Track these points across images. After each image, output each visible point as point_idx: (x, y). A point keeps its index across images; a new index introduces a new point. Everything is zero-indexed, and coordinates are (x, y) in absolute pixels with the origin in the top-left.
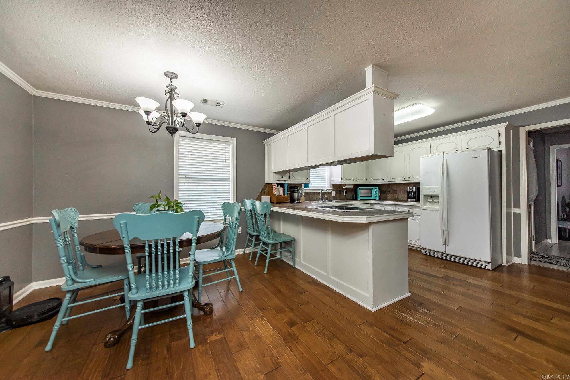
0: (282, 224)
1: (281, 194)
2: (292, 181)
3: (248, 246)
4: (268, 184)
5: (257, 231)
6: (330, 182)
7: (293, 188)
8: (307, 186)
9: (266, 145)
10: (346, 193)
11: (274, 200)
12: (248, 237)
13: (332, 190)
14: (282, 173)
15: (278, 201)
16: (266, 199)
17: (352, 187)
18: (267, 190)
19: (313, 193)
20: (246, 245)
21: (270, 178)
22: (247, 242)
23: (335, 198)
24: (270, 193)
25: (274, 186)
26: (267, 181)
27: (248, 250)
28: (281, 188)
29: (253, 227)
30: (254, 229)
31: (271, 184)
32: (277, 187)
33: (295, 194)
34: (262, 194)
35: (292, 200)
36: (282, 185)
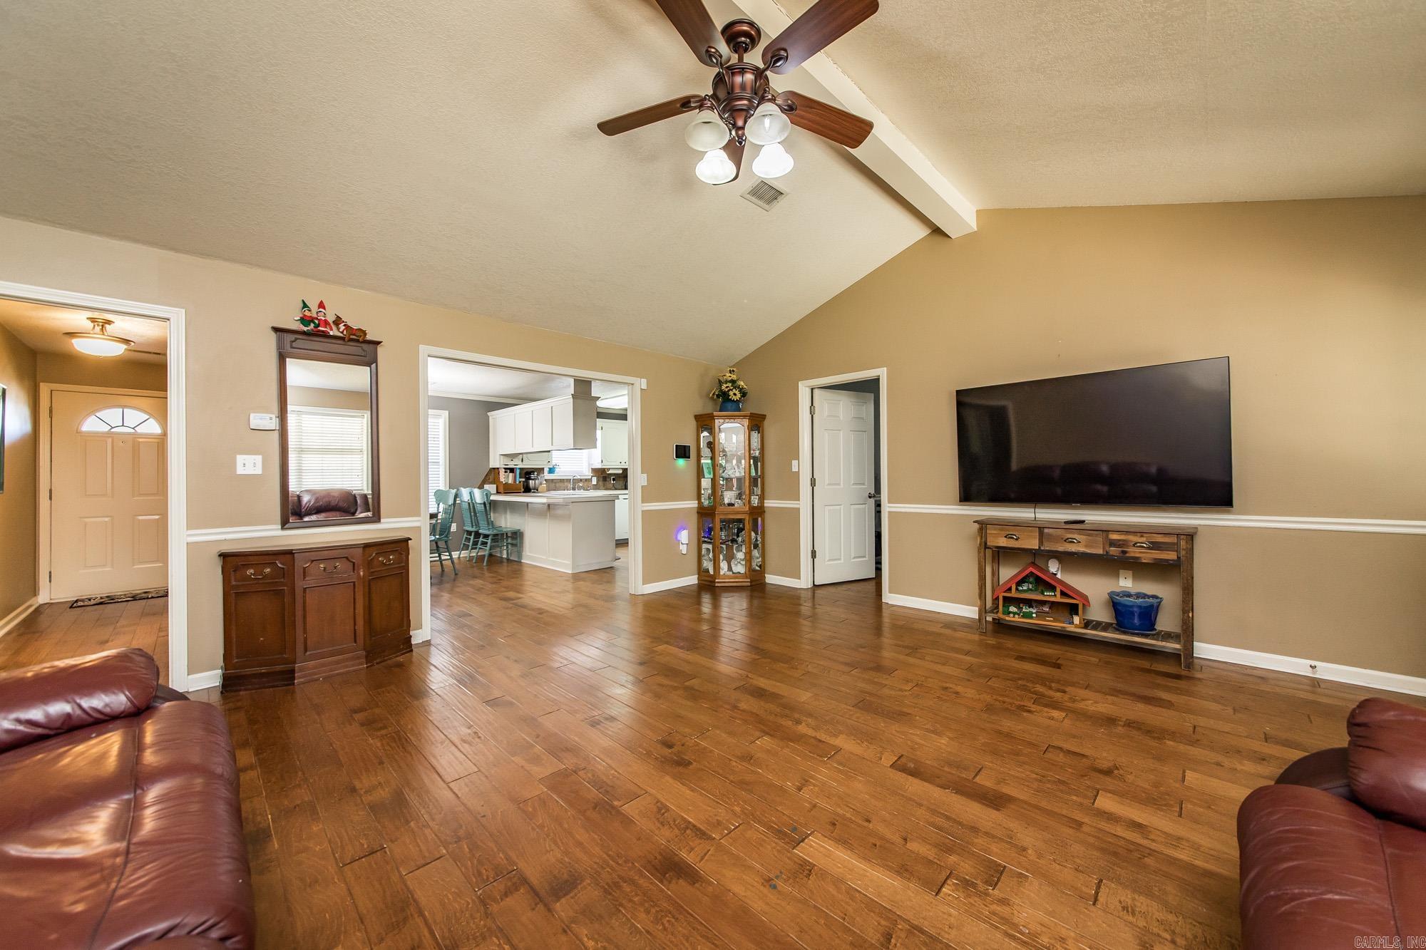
0: (509, 516)
1: (510, 481)
2: (527, 465)
3: (466, 547)
4: (494, 468)
5: (476, 525)
6: (589, 464)
7: (527, 474)
8: (551, 471)
9: (490, 418)
10: (614, 480)
11: (501, 490)
12: (465, 536)
13: (592, 476)
14: (512, 456)
15: (508, 490)
16: (491, 488)
17: (621, 472)
18: (491, 477)
19: (562, 481)
20: (462, 546)
21: (495, 462)
22: (463, 542)
23: (596, 487)
24: (495, 481)
25: (502, 472)
26: (493, 464)
27: (465, 553)
28: (511, 474)
29: (472, 521)
30: (472, 524)
31: (498, 468)
32: (506, 472)
33: (531, 481)
34: (485, 481)
35: (527, 490)
36: (512, 470)
